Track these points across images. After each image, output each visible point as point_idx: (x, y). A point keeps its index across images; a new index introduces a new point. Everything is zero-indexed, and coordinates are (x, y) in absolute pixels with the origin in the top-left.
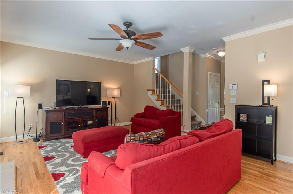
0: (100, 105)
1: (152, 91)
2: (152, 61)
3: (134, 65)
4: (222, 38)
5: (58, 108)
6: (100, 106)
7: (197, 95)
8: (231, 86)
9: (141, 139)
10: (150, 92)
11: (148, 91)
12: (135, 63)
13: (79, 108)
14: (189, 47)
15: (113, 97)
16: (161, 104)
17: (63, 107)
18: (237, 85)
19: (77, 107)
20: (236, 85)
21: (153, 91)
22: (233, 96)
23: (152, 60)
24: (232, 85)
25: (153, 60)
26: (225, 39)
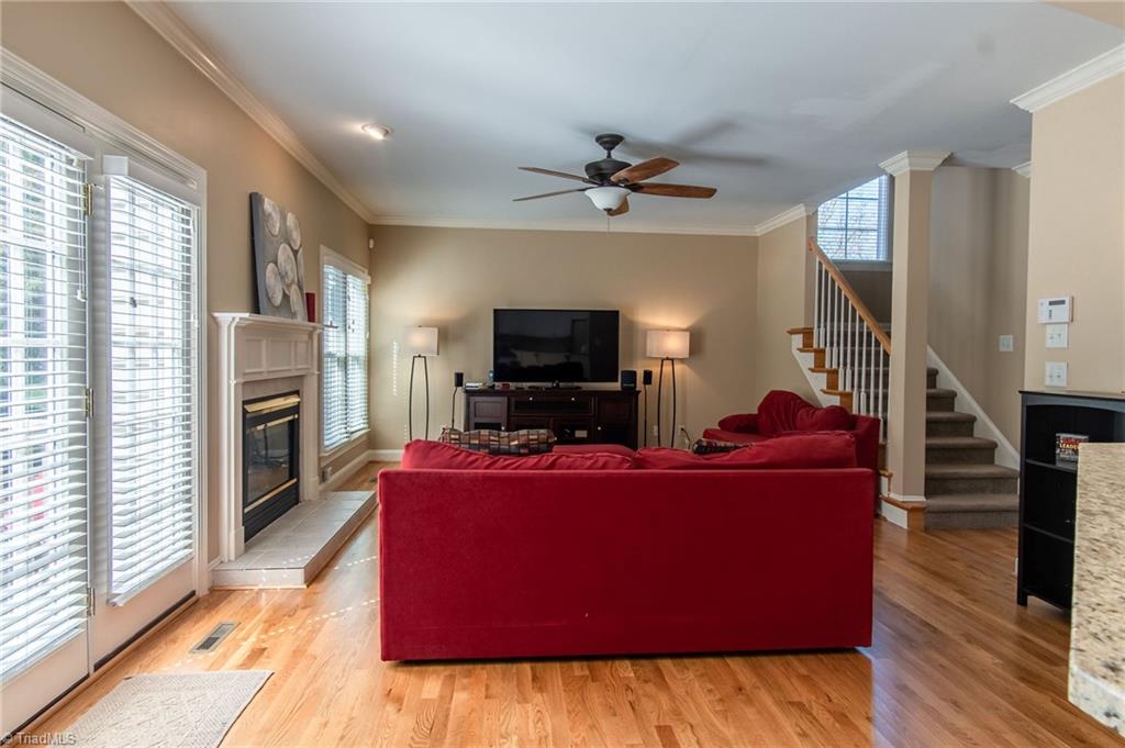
0: (617, 381)
1: (801, 336)
2: (805, 220)
3: (756, 238)
4: (1011, 101)
5: (499, 385)
6: (616, 386)
7: (1002, 349)
8: (1046, 307)
9: (472, 442)
10: (798, 340)
11: (793, 336)
12: (759, 231)
13: (553, 388)
14: (905, 153)
15: (667, 359)
16: (825, 388)
17: (511, 384)
18: (1067, 302)
19: (549, 385)
20: (1063, 302)
21: (807, 333)
22: (1054, 354)
23: (805, 214)
24: (1051, 303)
25: (808, 217)
26: (1023, 102)
